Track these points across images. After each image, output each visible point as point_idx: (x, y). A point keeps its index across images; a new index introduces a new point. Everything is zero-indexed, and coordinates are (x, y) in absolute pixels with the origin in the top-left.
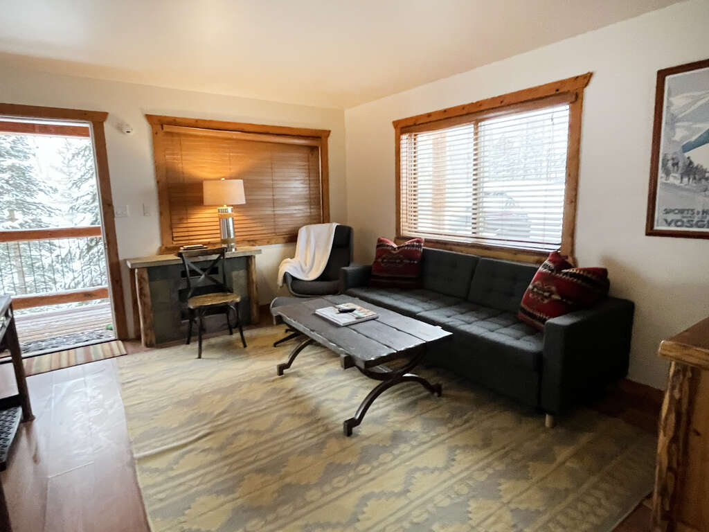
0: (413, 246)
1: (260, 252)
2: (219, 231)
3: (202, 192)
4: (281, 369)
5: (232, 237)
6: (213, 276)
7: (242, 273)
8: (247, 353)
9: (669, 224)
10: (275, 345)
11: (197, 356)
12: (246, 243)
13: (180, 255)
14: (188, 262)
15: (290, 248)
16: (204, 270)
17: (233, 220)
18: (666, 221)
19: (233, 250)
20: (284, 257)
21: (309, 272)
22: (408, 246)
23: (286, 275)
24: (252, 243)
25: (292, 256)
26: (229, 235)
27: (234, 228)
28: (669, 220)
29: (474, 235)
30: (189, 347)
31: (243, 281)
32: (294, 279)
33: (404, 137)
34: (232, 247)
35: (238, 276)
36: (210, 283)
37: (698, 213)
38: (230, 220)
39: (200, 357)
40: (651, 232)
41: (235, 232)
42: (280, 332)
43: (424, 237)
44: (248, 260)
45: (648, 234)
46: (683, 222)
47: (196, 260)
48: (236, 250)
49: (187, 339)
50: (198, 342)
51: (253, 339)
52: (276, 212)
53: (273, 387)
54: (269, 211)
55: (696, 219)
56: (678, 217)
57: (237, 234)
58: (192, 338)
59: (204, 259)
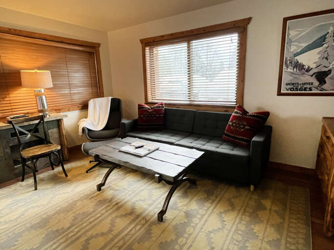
0: (160, 107)
1: (66, 116)
2: (36, 105)
3: (20, 79)
4: (100, 187)
5: (46, 107)
6: (37, 134)
7: (55, 130)
8: (69, 180)
9: (288, 90)
10: (87, 172)
11: (34, 189)
12: (54, 111)
13: (10, 122)
14: (16, 127)
15: (84, 113)
16: (29, 131)
17: (46, 97)
18: (286, 88)
19: (48, 116)
20: (81, 118)
21: (97, 126)
22: (157, 107)
23: (83, 129)
24: (58, 111)
25: (86, 117)
26: (44, 107)
27: (47, 102)
28: (288, 88)
29: (189, 100)
30: (24, 183)
31: (56, 135)
32: (89, 130)
33: (147, 49)
34: (46, 114)
35: (53, 132)
36: (35, 139)
37: (300, 84)
38: (44, 97)
39: (36, 189)
40: (280, 94)
41: (47, 105)
42: (86, 163)
43: (164, 102)
44: (59, 122)
45: (278, 95)
46: (294, 89)
47: (22, 125)
48: (49, 116)
49: (21, 177)
50: (33, 178)
51: (70, 170)
52: (72, 92)
53: (98, 200)
54: (67, 91)
55: (299, 87)
56: (292, 86)
57: (49, 106)
58: (25, 176)
59: (28, 124)
